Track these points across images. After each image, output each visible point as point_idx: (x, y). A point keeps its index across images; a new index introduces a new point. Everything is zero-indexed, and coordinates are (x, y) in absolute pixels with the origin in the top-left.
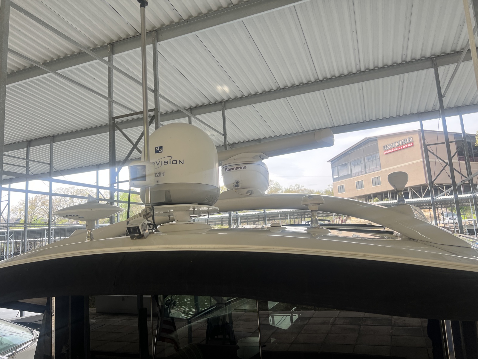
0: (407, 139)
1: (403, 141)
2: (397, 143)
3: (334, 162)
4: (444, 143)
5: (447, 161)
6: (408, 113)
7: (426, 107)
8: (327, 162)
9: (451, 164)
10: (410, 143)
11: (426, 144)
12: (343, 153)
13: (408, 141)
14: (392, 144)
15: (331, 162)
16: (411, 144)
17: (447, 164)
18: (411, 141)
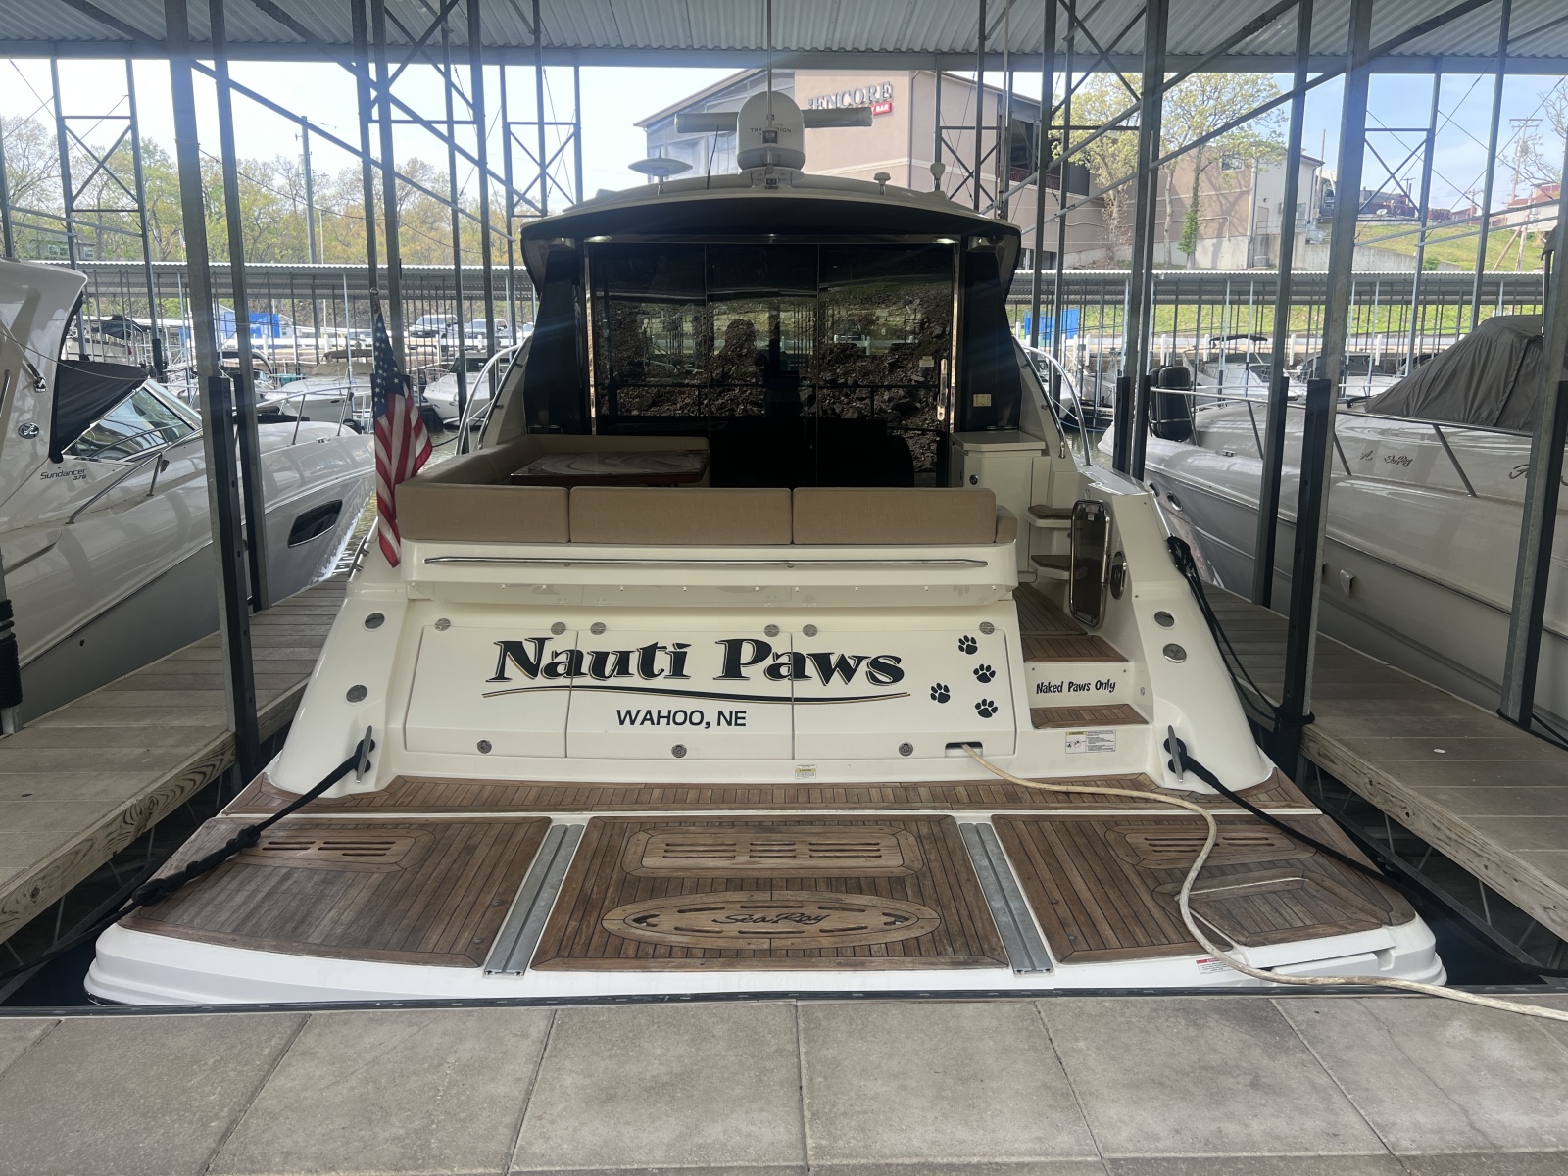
0: (878, 88)
1: (865, 91)
2: (850, 95)
3: (655, 127)
4: (973, 128)
5: (972, 168)
6: (917, 49)
7: (952, 42)
8: (635, 125)
9: (976, 175)
10: (885, 101)
11: (941, 125)
12: (686, 104)
13: (878, 95)
14: (834, 98)
15: (648, 126)
16: (886, 107)
17: (971, 175)
18: (886, 95)
